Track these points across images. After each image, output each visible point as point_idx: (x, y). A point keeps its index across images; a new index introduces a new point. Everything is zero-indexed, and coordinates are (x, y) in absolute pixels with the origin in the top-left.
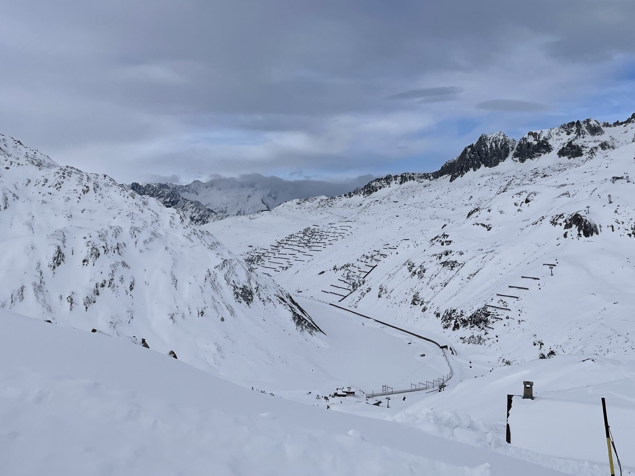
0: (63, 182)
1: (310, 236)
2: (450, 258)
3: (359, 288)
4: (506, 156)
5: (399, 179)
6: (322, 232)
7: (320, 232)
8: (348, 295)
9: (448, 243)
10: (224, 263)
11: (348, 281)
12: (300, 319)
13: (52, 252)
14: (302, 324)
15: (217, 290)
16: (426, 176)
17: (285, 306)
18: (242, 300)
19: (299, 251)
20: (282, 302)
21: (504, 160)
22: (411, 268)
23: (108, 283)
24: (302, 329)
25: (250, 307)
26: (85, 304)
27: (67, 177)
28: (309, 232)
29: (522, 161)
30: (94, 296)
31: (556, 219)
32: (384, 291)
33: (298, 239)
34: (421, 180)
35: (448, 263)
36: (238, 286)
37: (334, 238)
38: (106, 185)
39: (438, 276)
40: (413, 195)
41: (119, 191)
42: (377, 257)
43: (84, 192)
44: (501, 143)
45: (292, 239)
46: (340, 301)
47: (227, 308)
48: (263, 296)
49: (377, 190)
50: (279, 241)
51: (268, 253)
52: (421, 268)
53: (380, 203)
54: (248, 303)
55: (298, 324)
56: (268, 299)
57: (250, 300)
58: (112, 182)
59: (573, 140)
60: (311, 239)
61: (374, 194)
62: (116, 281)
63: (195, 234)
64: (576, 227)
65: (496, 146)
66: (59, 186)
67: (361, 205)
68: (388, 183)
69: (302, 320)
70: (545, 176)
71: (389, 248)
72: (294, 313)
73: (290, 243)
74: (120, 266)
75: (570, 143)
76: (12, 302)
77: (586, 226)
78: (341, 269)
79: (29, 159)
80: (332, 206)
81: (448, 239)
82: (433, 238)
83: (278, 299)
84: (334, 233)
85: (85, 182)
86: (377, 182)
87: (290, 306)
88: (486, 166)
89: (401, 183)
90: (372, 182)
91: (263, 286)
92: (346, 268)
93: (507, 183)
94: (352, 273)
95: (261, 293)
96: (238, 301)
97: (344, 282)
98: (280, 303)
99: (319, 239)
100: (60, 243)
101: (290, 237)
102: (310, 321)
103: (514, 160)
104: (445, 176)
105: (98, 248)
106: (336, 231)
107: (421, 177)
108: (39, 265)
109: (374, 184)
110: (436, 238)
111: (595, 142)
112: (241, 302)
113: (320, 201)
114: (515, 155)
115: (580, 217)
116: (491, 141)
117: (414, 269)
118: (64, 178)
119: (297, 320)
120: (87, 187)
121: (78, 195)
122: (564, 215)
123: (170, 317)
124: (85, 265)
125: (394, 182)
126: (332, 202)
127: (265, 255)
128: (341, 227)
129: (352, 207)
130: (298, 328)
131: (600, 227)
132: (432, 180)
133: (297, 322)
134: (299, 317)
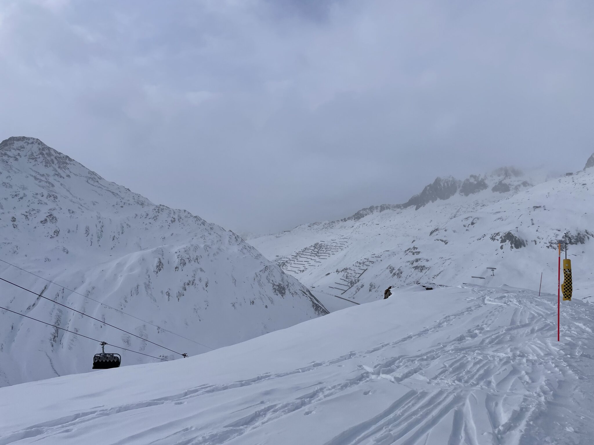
0: (158, 216)
1: (319, 248)
2: (419, 263)
3: (355, 285)
4: (455, 192)
5: (379, 208)
6: (327, 246)
7: (325, 246)
8: (347, 290)
9: (417, 253)
10: (266, 268)
11: (347, 280)
12: (317, 306)
13: (156, 262)
14: (319, 310)
15: (262, 287)
16: (398, 206)
17: (306, 297)
18: (278, 294)
19: (311, 259)
20: (305, 294)
21: (453, 194)
22: (392, 271)
23: (192, 282)
24: (319, 313)
25: (284, 298)
26: (177, 297)
27: (161, 212)
28: (318, 246)
29: (467, 195)
30: (183, 291)
31: (494, 236)
32: (373, 287)
33: (310, 251)
34: (395, 209)
35: (418, 267)
36: (275, 283)
37: (336, 250)
38: (186, 217)
39: (412, 276)
40: (390, 220)
41: (195, 221)
42: (367, 263)
43: (172, 222)
44: (451, 183)
45: (307, 251)
46: (342, 294)
47: (269, 299)
48: (291, 291)
49: (363, 217)
50: (297, 252)
51: (290, 261)
52: (399, 271)
53: (366, 225)
54: (282, 296)
55: (316, 310)
56: (295, 292)
57: (283, 294)
58: (189, 215)
59: (502, 180)
60: (320, 251)
61: (362, 219)
62: (197, 281)
63: (245, 248)
64: (509, 242)
65: (448, 185)
66: (155, 218)
67: (353, 227)
68: (372, 212)
69: (319, 307)
70: (483, 205)
71: (375, 257)
72: (313, 302)
73: (305, 253)
74: (199, 270)
75: (500, 183)
76: (131, 295)
77: (516, 241)
78: (341, 272)
79: (136, 201)
80: (333, 227)
81: (417, 250)
82: (407, 249)
83: (302, 292)
84: (336, 246)
85: (172, 215)
86: (364, 211)
87: (310, 297)
88: (441, 199)
89: (380, 212)
90: (360, 211)
91: (291, 284)
92: (345, 271)
93: (456, 211)
94: (349, 275)
95: (290, 288)
96: (276, 294)
97: (344, 280)
98: (303, 295)
99: (325, 251)
100: (160, 256)
101: (304, 249)
102: (324, 308)
103: (460, 195)
104: (412, 206)
105: (185, 259)
106: (337, 245)
107: (395, 207)
108: (147, 271)
109: (361, 212)
110: (408, 250)
111: (518, 181)
112: (277, 295)
113: (324, 224)
114: (461, 191)
115: (512, 235)
116: (443, 182)
117: (394, 272)
118: (159, 213)
119: (315, 307)
120: (174, 218)
121: (168, 224)
122: (500, 233)
123: (232, 305)
124: (177, 270)
125: (375, 210)
126: (333, 225)
127: (288, 262)
128: (341, 243)
129: (347, 228)
130: (316, 312)
131: (526, 241)
132: (402, 209)
133: (316, 308)
134: (316, 305)
